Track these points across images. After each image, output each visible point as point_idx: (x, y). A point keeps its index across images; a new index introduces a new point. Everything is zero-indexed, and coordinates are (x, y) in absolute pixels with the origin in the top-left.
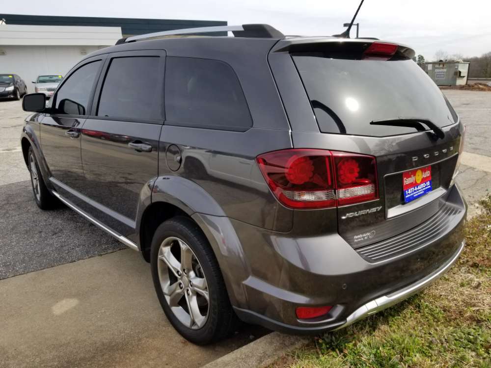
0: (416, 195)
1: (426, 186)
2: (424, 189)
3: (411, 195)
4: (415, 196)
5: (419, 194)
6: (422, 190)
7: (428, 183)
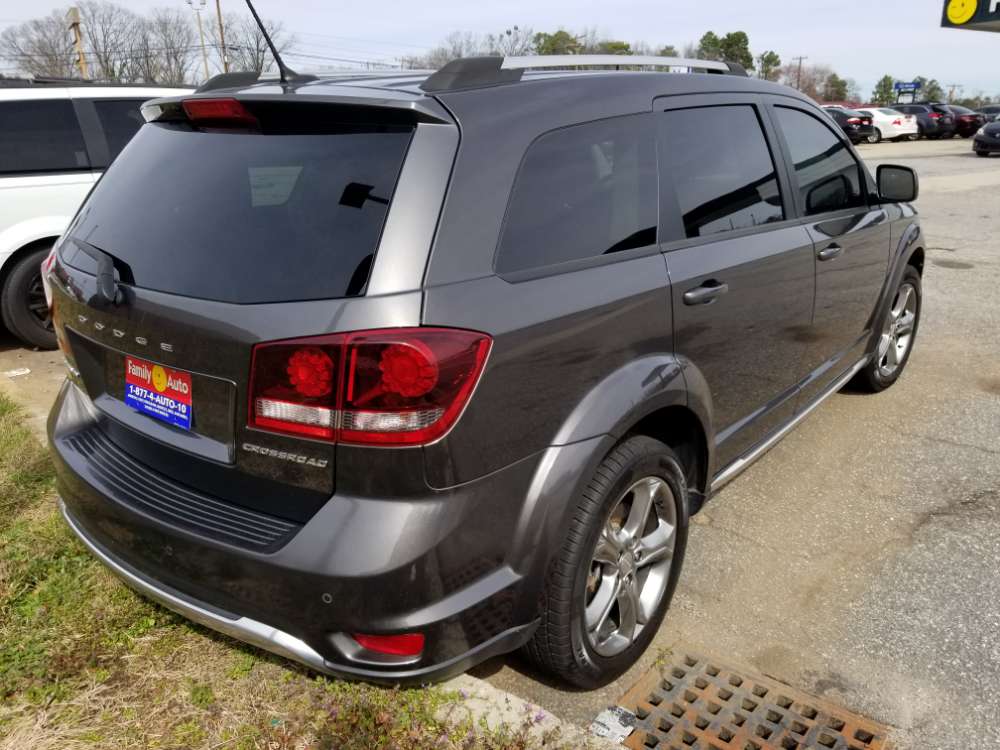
0: (150, 408)
1: (176, 410)
2: (170, 411)
3: (141, 400)
4: (146, 407)
5: (156, 411)
6: (165, 409)
7: (183, 408)
